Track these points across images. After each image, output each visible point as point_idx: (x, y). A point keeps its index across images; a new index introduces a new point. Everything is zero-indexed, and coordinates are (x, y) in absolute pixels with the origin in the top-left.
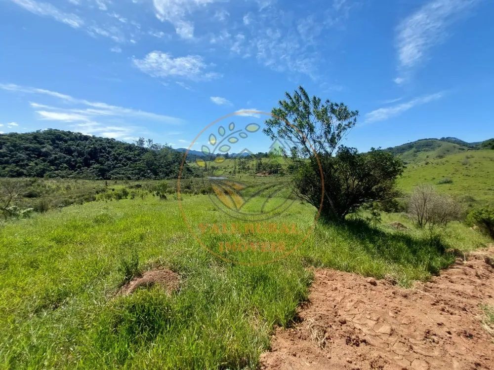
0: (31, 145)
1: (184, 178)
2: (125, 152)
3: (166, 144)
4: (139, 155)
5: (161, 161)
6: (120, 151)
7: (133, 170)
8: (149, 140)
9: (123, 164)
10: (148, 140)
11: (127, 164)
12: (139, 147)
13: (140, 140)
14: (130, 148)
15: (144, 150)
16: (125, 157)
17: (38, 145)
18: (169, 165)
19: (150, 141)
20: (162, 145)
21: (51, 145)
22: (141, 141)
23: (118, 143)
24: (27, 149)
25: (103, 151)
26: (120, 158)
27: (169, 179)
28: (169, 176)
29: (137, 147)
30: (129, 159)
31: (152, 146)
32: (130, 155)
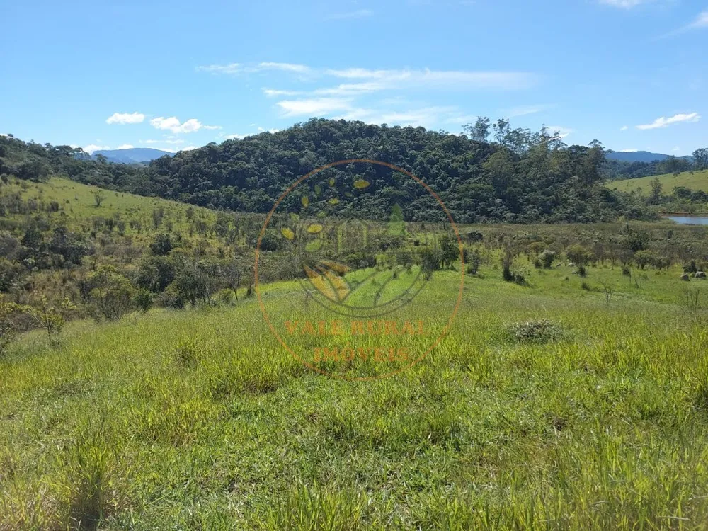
0: (286, 152)
1: (594, 221)
2: (446, 157)
3: (543, 129)
4: (474, 161)
5: (531, 174)
6: (434, 155)
7: (459, 199)
8: (500, 121)
9: (439, 185)
10: (497, 123)
11: (449, 185)
12: (474, 142)
13: (478, 125)
14: (456, 145)
15: (488, 149)
16: (445, 168)
17: (295, 152)
18: (551, 183)
19: (502, 124)
20: (533, 131)
21: (313, 150)
22: (481, 128)
23: (433, 137)
24: (280, 160)
25: (401, 156)
26: (434, 170)
27: (552, 222)
28: (549, 214)
29: (470, 141)
30: (453, 172)
31: (509, 138)
32: (456, 161)
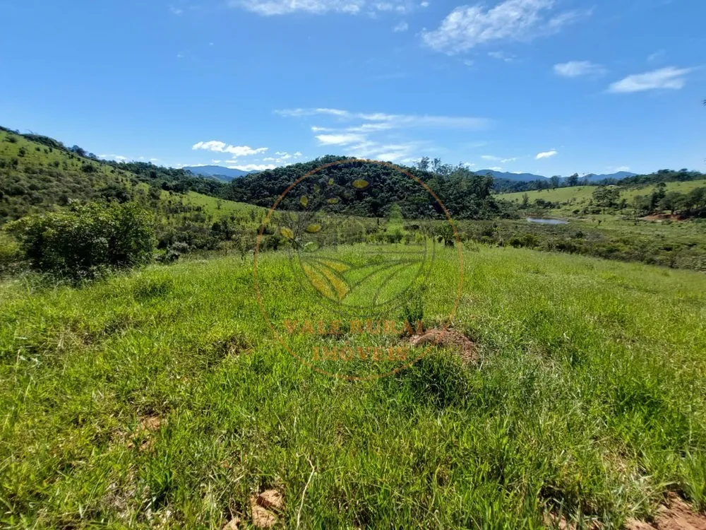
1: (482, 219)
3: (460, 165)
5: (450, 192)
8: (436, 160)
10: (433, 160)
12: (420, 172)
13: (422, 161)
15: (427, 176)
18: (461, 197)
19: (436, 161)
20: (454, 166)
22: (424, 164)
27: (459, 219)
28: (459, 215)
29: (418, 171)
31: (439, 169)
